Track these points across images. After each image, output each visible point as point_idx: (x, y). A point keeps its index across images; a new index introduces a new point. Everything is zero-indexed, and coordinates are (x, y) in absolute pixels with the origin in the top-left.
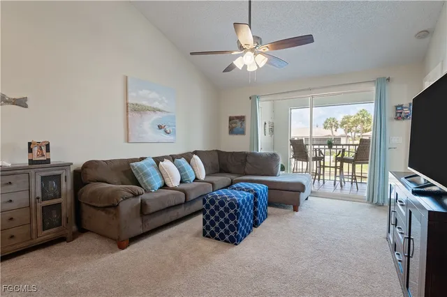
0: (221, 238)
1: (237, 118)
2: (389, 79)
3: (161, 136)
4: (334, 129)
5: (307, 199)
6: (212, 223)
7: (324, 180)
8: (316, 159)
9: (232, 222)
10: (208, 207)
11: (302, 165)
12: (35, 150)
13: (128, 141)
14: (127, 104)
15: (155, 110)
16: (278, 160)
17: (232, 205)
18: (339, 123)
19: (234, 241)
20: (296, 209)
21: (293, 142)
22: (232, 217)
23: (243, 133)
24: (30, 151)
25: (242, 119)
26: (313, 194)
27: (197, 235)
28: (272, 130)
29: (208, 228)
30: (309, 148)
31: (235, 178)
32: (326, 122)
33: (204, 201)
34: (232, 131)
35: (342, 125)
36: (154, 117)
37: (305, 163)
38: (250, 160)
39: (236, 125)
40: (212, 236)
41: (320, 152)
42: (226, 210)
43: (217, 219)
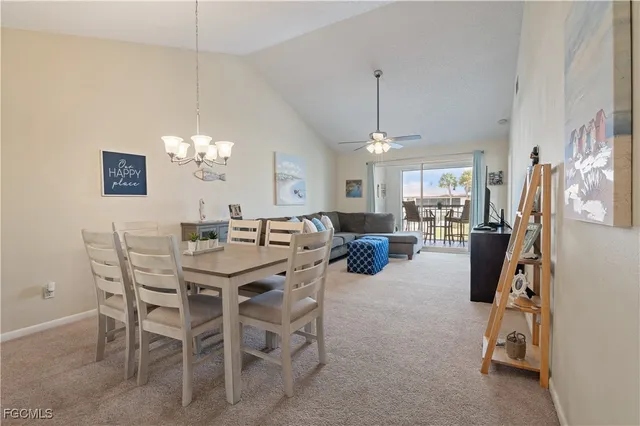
0: (362, 271)
1: (355, 181)
2: (483, 152)
3: (296, 200)
4: (452, 188)
5: (418, 252)
6: (355, 262)
7: (435, 239)
8: (426, 219)
9: (369, 260)
10: (351, 250)
11: (414, 226)
12: (233, 210)
13: (276, 204)
14: (275, 174)
15: (294, 178)
16: (393, 220)
17: (369, 248)
18: (458, 180)
19: (371, 272)
20: (410, 258)
21: (406, 205)
22: (369, 256)
23: (360, 196)
24: (231, 211)
25: (359, 182)
26: (425, 249)
27: (343, 271)
28: (384, 192)
29: (351, 265)
30: (420, 209)
31: (357, 235)
32: (442, 179)
33: (349, 246)
34: (349, 194)
35: (461, 183)
36: (292, 184)
37: (417, 224)
38: (368, 220)
39: (353, 188)
40: (355, 270)
41: (431, 213)
42: (366, 251)
43: (358, 258)
